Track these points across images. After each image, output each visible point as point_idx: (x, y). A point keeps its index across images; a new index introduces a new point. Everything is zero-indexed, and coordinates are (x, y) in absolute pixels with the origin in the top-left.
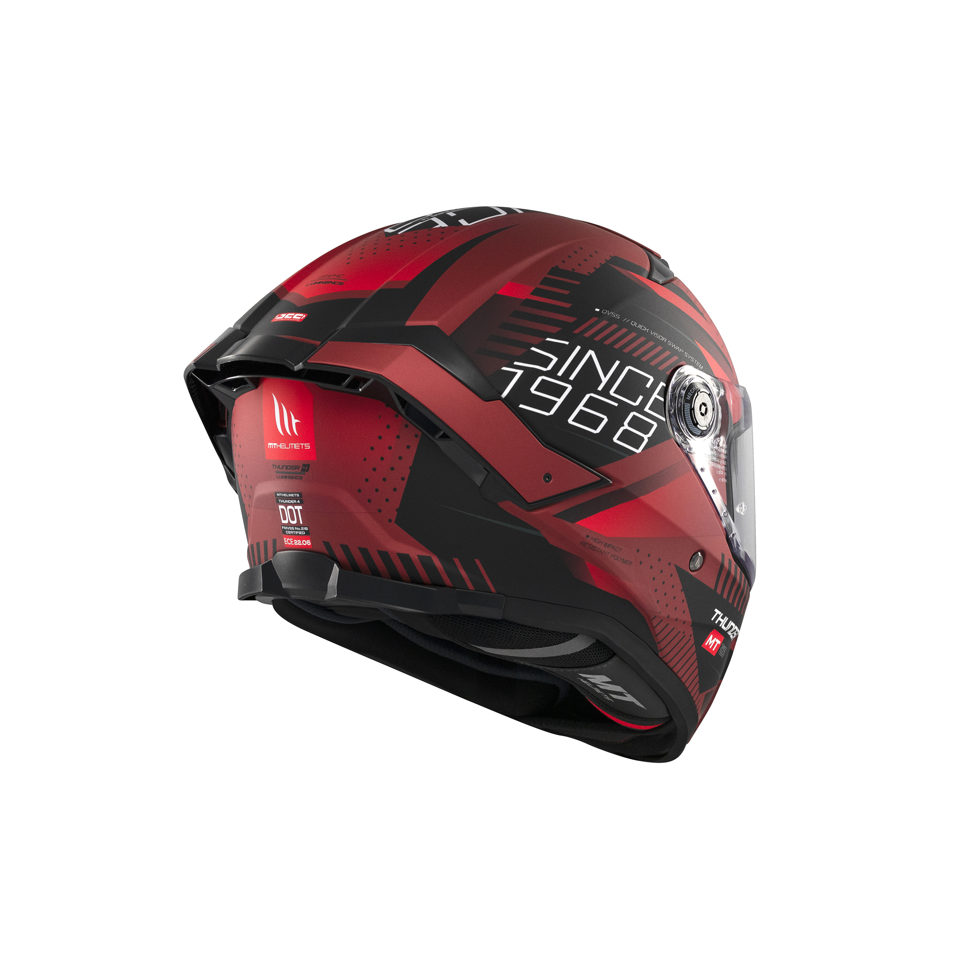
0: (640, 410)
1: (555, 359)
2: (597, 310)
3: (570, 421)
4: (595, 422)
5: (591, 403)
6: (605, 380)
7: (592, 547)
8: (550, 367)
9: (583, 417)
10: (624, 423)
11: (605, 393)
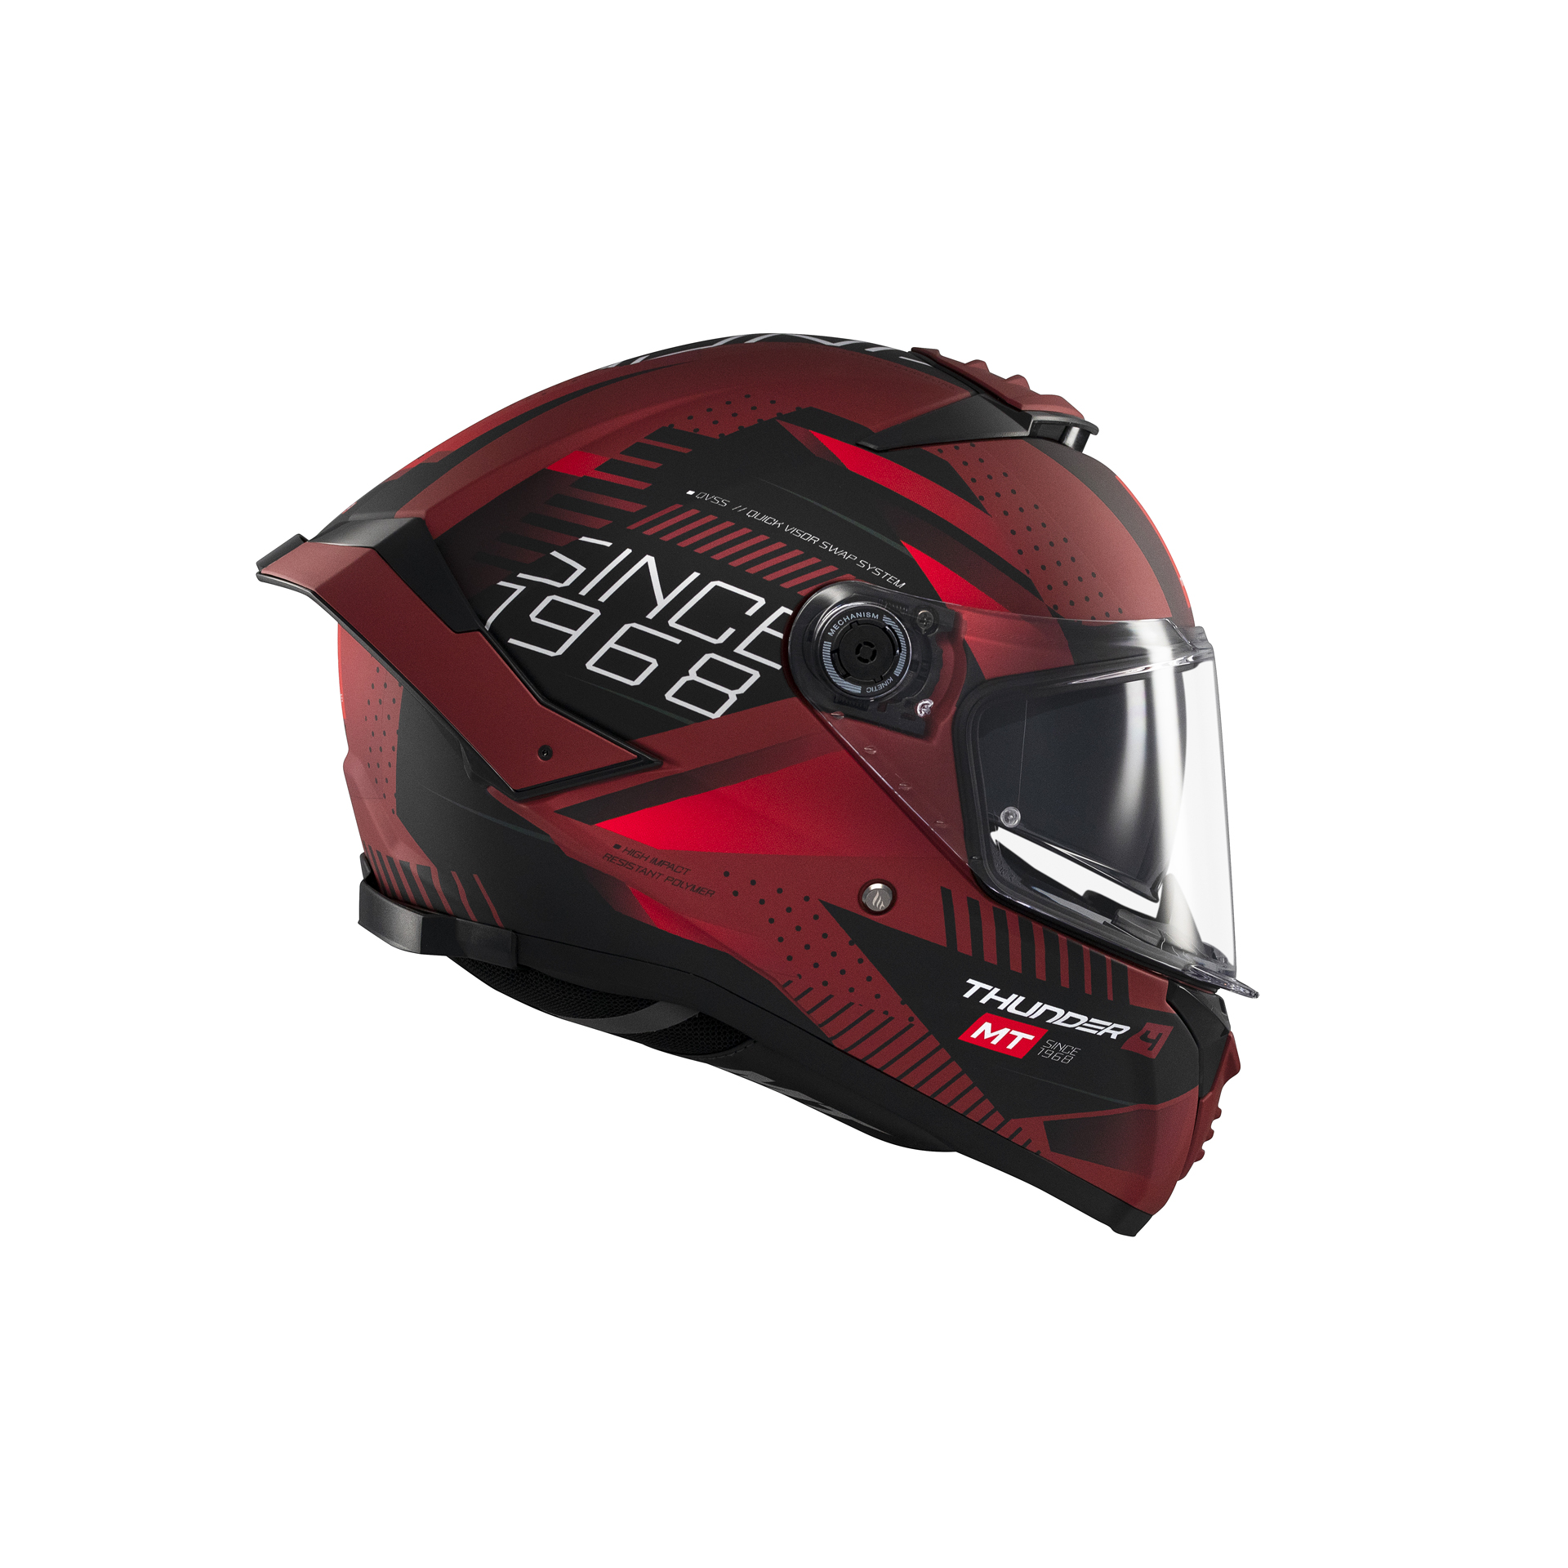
0: (727, 649)
1: (580, 569)
2: (691, 493)
3: (590, 665)
4: (633, 667)
5: (629, 639)
6: (662, 602)
7: (625, 863)
8: (568, 582)
9: (612, 661)
10: (690, 671)
11: (661, 622)
